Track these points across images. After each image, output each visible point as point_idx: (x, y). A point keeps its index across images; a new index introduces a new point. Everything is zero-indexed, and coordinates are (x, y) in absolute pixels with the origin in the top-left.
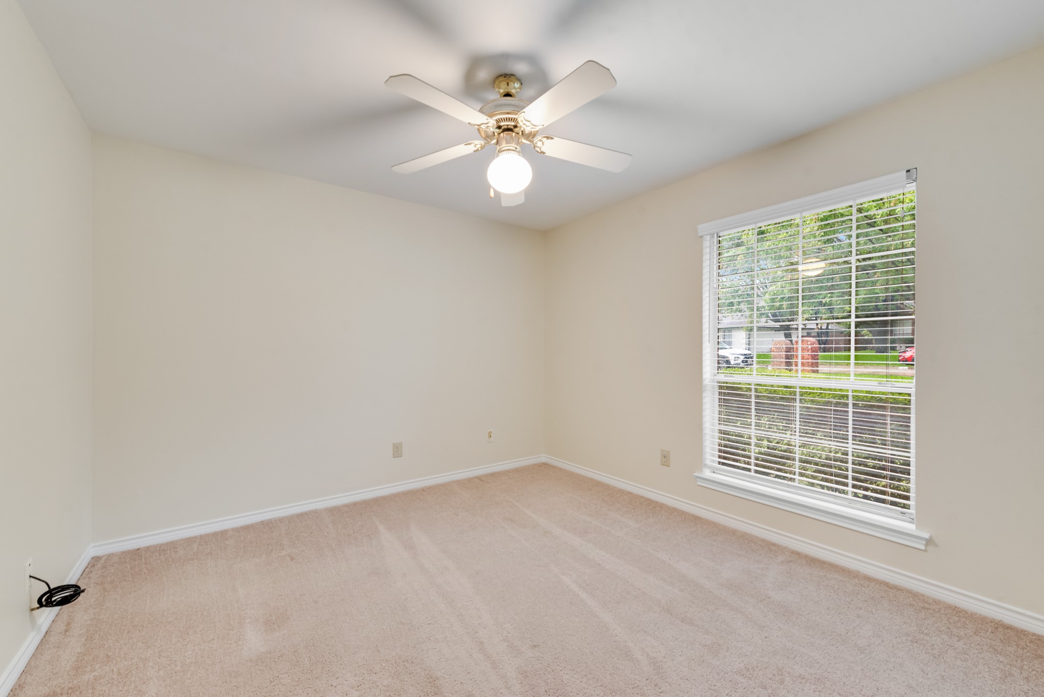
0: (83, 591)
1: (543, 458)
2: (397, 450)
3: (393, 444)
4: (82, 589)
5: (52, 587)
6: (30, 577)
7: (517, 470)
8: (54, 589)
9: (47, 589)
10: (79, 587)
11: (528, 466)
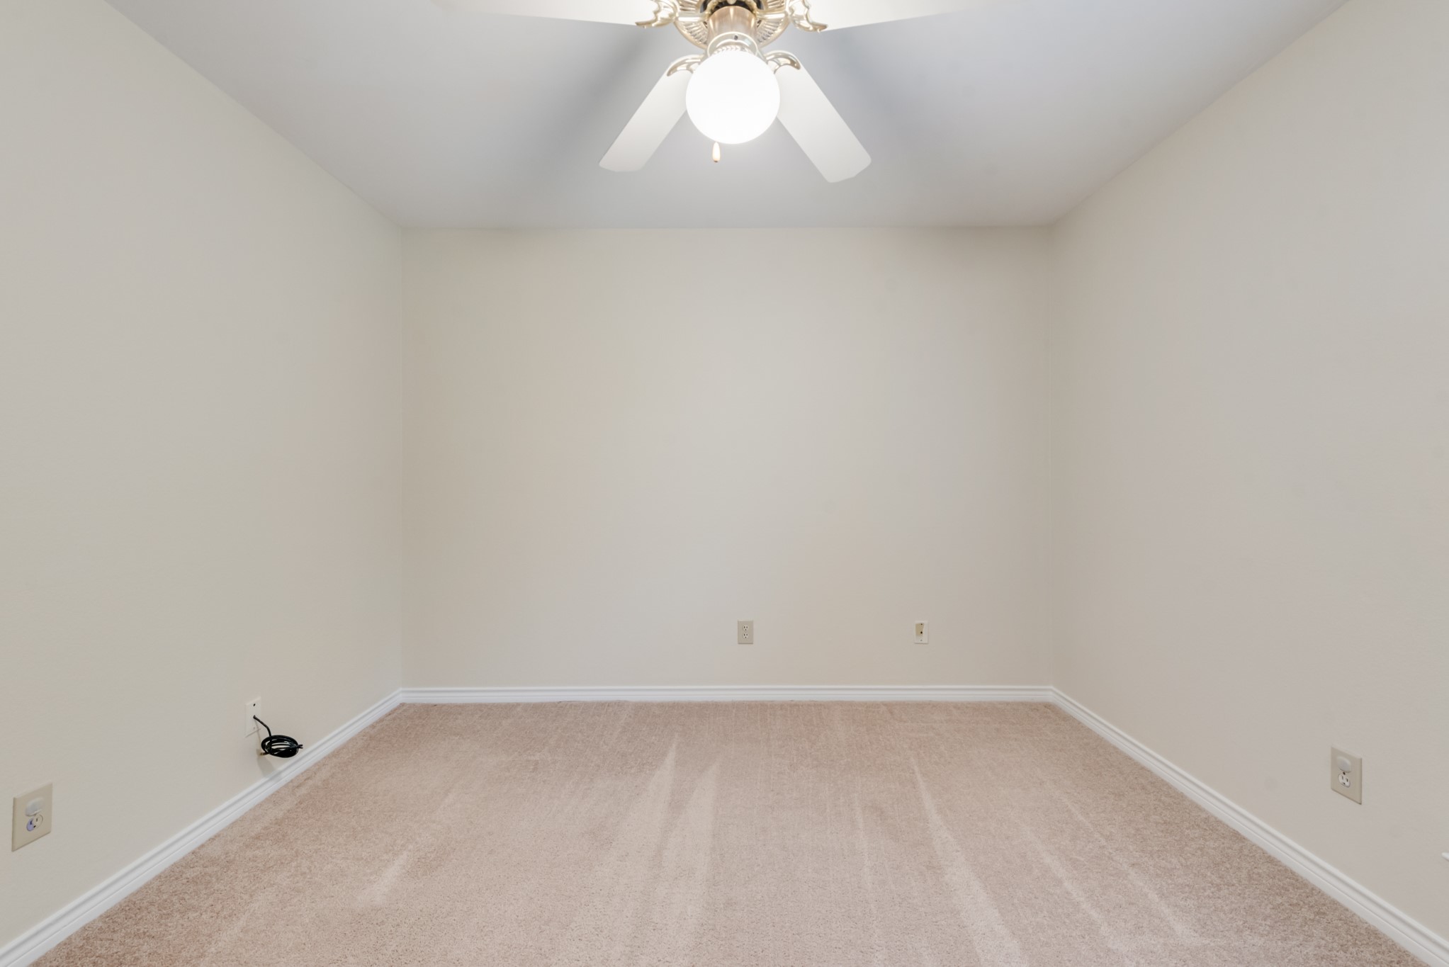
0: (300, 747)
1: (1050, 694)
2: (745, 633)
3: (739, 622)
4: (299, 744)
5: (272, 735)
6: (255, 718)
7: (978, 709)
8: (275, 737)
9: (268, 736)
10: (295, 742)
11: (1008, 704)
